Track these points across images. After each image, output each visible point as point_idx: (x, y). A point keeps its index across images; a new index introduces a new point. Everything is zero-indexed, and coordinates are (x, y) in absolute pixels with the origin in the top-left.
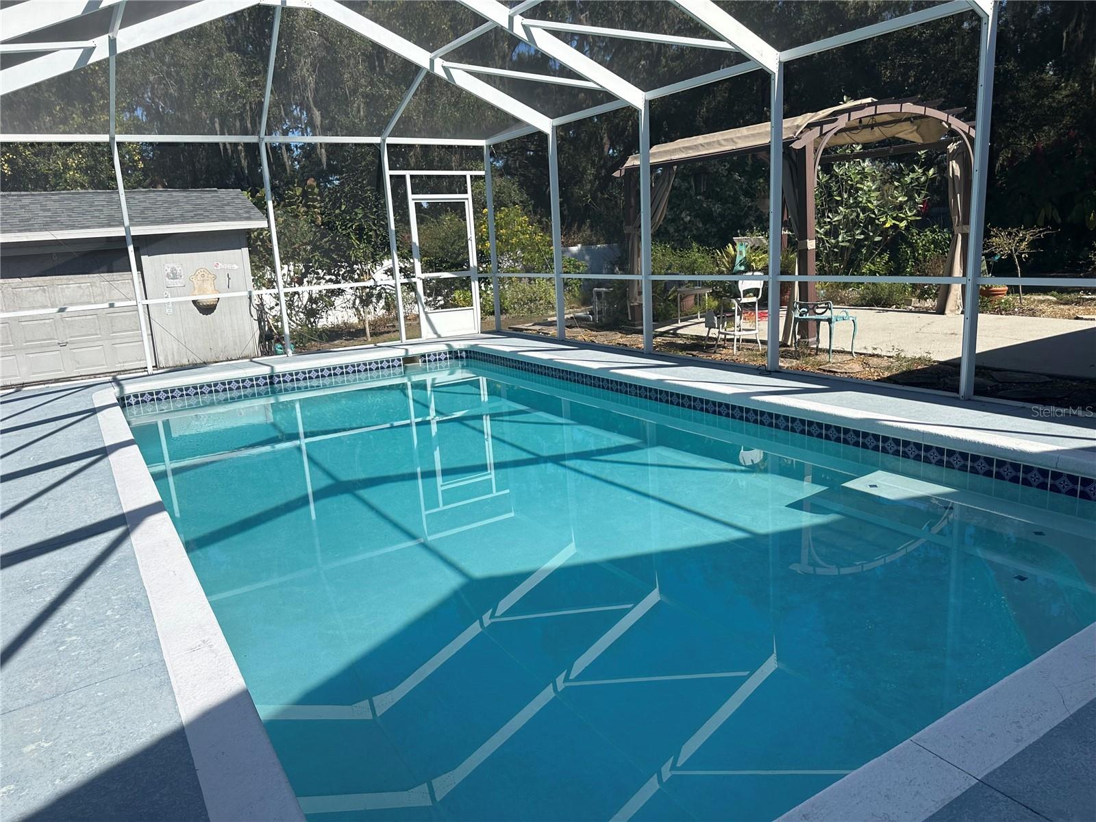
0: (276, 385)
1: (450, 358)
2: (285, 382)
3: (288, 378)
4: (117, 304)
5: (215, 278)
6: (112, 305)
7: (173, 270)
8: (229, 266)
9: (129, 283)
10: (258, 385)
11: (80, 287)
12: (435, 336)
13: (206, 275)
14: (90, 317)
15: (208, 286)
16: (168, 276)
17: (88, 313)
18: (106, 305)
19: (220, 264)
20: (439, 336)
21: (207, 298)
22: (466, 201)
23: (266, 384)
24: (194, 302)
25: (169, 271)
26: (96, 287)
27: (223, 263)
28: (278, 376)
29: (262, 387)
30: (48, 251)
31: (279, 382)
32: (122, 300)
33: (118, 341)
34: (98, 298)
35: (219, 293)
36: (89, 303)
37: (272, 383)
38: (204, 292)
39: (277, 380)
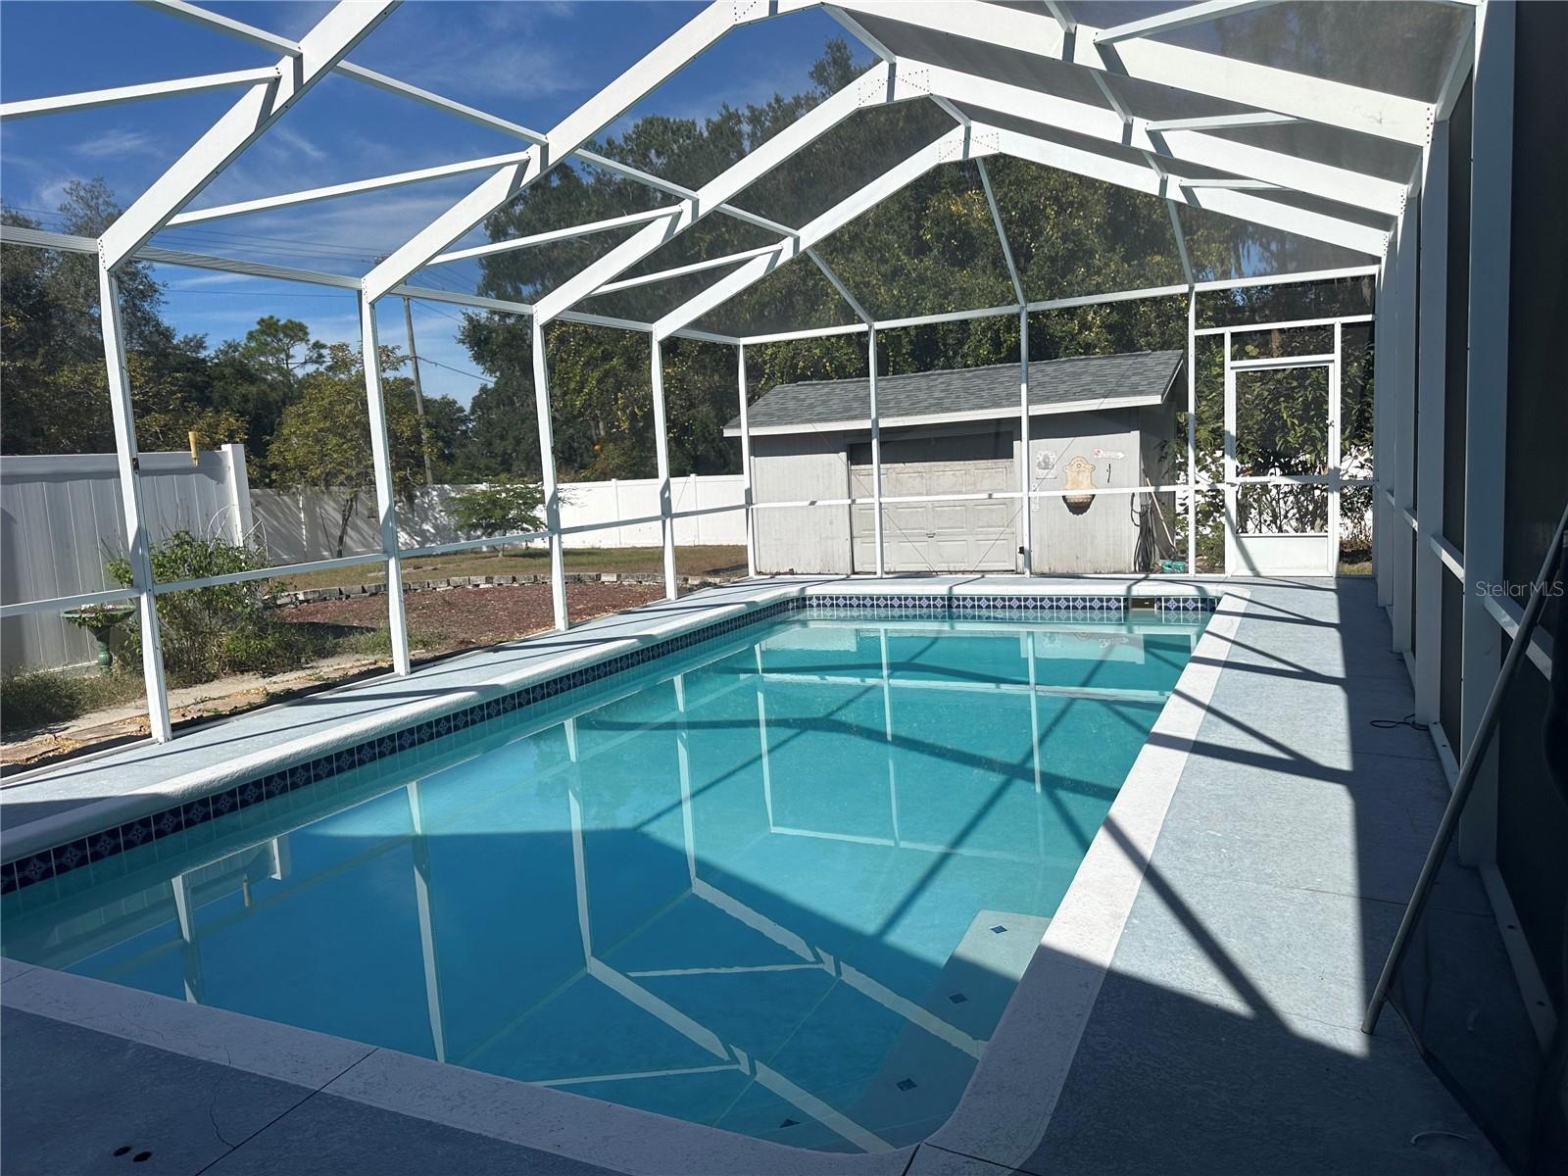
0: (954, 610)
1: (1203, 609)
2: (965, 607)
3: (969, 603)
4: (994, 496)
5: (1094, 468)
6: (990, 496)
7: (1046, 457)
8: (1113, 455)
9: (1002, 472)
10: (935, 606)
11: (954, 475)
12: (1249, 573)
13: (1083, 465)
14: (958, 508)
15: (1084, 478)
16: (1039, 464)
17: (957, 503)
18: (986, 496)
19: (1102, 452)
20: (1257, 575)
21: (1077, 494)
22: (1331, 365)
23: (943, 606)
24: (1064, 497)
25: (1041, 459)
26: (970, 475)
27: (1105, 450)
28: (958, 599)
29: (939, 610)
30: (927, 436)
31: (958, 606)
32: (1001, 491)
33: (981, 537)
34: (970, 488)
35: (1096, 488)
36: (960, 493)
37: (950, 606)
38: (1076, 485)
39: (955, 603)
